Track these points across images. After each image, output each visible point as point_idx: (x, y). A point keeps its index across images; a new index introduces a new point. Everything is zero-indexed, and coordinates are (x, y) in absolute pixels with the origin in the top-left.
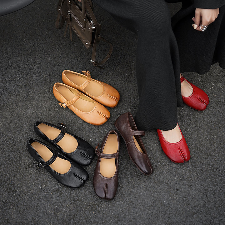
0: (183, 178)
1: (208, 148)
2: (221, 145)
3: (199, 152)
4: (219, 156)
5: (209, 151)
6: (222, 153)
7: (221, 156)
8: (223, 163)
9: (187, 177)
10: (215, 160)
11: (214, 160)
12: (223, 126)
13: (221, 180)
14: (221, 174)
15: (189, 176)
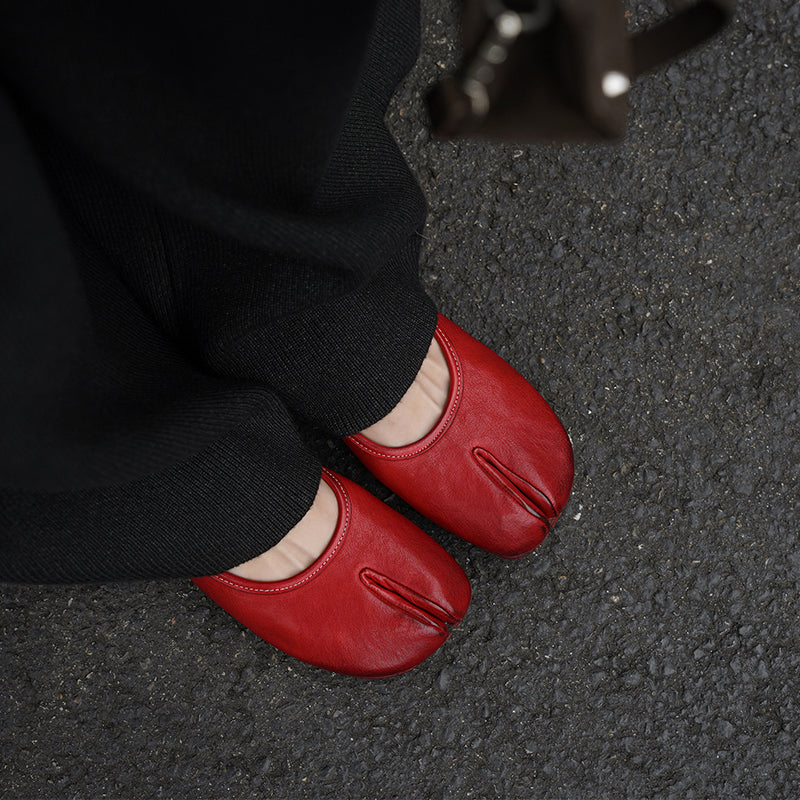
2: (624, 479)
4: (632, 566)
6: (653, 536)
7: (652, 562)
8: (673, 604)
10: (620, 606)
11: (607, 606)
12: (592, 332)
13: (694, 729)
14: (684, 690)
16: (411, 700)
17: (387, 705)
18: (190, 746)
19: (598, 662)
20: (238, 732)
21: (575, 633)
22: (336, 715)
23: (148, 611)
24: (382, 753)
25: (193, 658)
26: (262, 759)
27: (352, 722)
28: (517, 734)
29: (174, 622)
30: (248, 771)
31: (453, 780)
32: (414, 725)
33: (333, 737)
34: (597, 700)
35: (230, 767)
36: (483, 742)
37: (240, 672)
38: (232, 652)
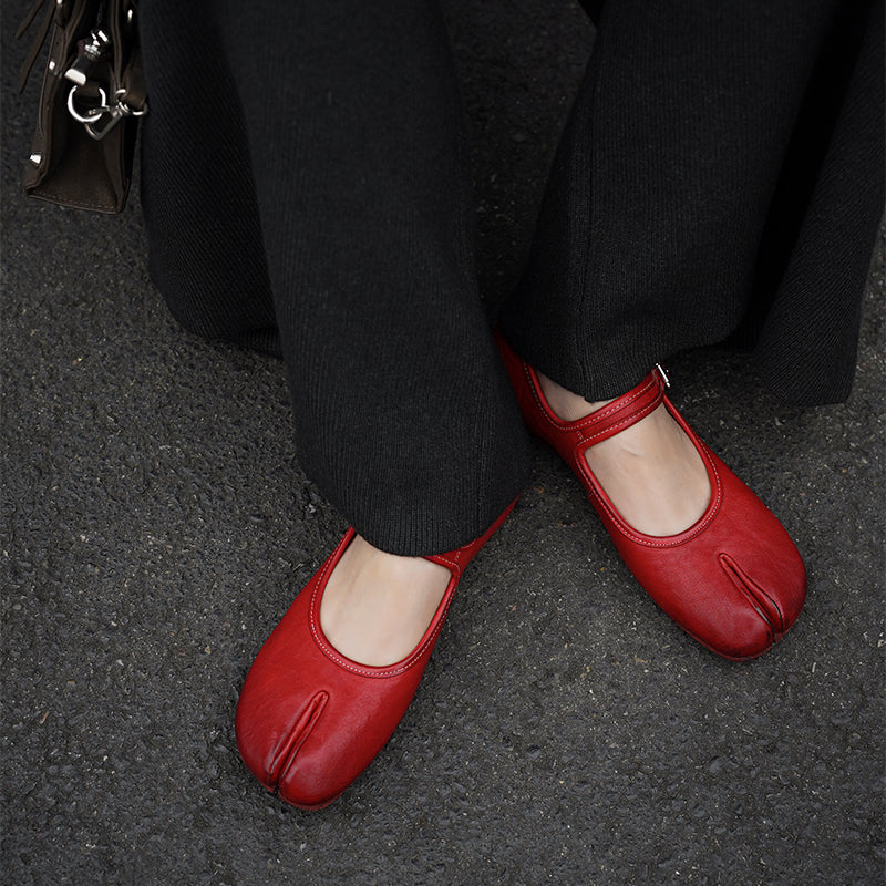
0: (653, 867)
1: (858, 697)
3: (788, 716)
5: (864, 716)
9: (685, 871)
15: (700, 860)
16: (681, 767)
17: (659, 760)
18: (482, 707)
19: (858, 822)
20: (526, 717)
21: (846, 786)
22: (612, 746)
23: (498, 591)
24: (636, 796)
25: (516, 644)
26: (535, 748)
27: (623, 759)
28: (759, 843)
29: (514, 609)
30: (519, 751)
31: (686, 849)
32: (673, 788)
33: (601, 762)
34: (844, 853)
35: (506, 740)
36: (726, 833)
37: (549, 674)
38: (550, 655)
